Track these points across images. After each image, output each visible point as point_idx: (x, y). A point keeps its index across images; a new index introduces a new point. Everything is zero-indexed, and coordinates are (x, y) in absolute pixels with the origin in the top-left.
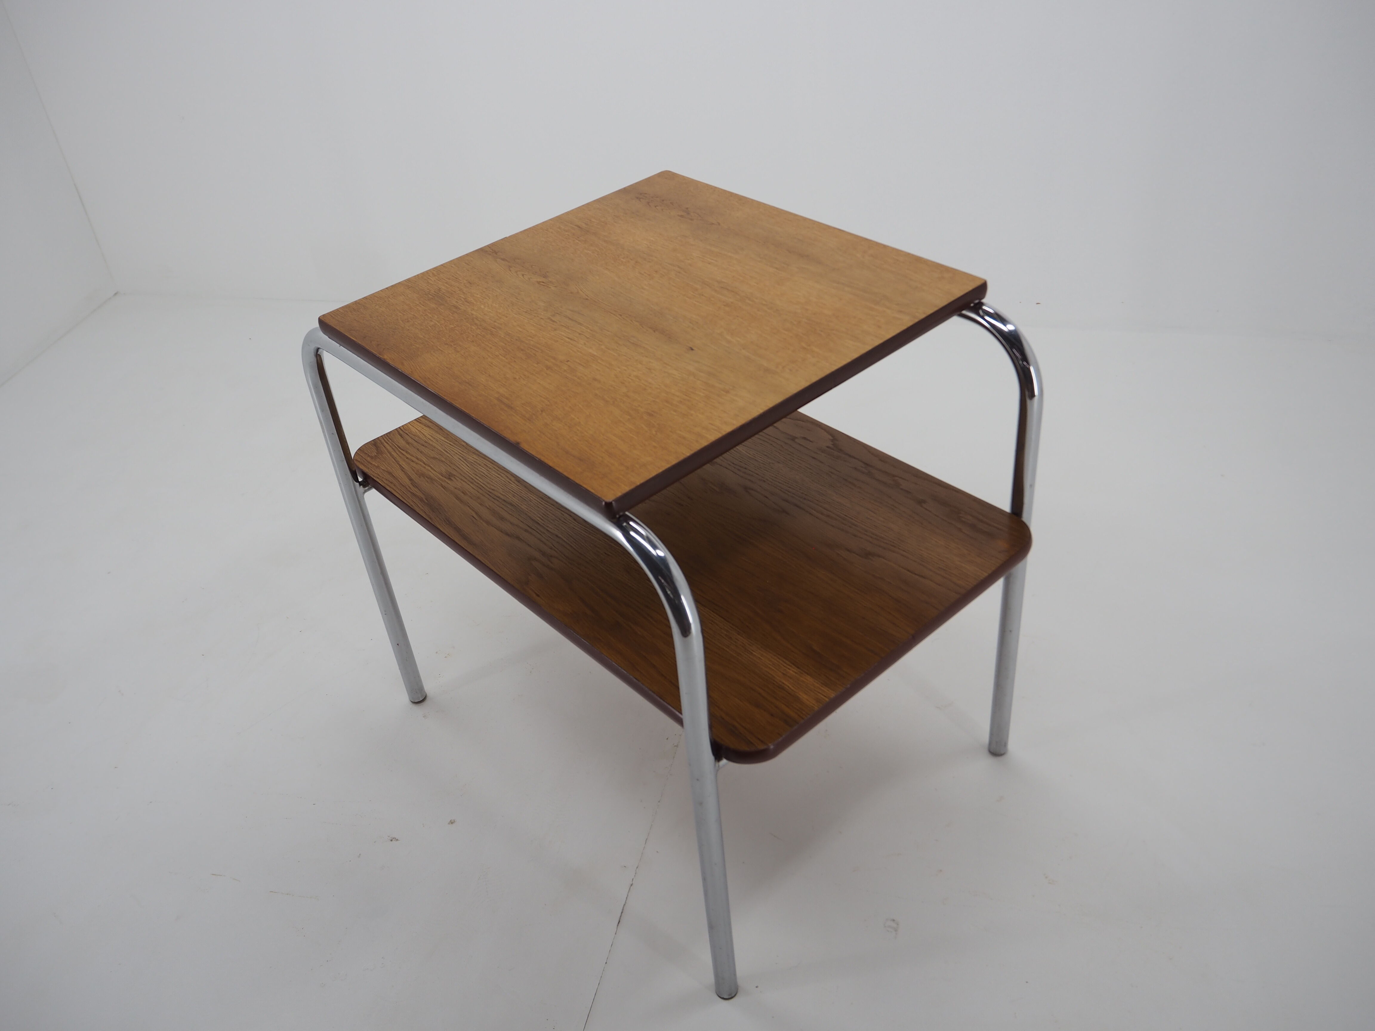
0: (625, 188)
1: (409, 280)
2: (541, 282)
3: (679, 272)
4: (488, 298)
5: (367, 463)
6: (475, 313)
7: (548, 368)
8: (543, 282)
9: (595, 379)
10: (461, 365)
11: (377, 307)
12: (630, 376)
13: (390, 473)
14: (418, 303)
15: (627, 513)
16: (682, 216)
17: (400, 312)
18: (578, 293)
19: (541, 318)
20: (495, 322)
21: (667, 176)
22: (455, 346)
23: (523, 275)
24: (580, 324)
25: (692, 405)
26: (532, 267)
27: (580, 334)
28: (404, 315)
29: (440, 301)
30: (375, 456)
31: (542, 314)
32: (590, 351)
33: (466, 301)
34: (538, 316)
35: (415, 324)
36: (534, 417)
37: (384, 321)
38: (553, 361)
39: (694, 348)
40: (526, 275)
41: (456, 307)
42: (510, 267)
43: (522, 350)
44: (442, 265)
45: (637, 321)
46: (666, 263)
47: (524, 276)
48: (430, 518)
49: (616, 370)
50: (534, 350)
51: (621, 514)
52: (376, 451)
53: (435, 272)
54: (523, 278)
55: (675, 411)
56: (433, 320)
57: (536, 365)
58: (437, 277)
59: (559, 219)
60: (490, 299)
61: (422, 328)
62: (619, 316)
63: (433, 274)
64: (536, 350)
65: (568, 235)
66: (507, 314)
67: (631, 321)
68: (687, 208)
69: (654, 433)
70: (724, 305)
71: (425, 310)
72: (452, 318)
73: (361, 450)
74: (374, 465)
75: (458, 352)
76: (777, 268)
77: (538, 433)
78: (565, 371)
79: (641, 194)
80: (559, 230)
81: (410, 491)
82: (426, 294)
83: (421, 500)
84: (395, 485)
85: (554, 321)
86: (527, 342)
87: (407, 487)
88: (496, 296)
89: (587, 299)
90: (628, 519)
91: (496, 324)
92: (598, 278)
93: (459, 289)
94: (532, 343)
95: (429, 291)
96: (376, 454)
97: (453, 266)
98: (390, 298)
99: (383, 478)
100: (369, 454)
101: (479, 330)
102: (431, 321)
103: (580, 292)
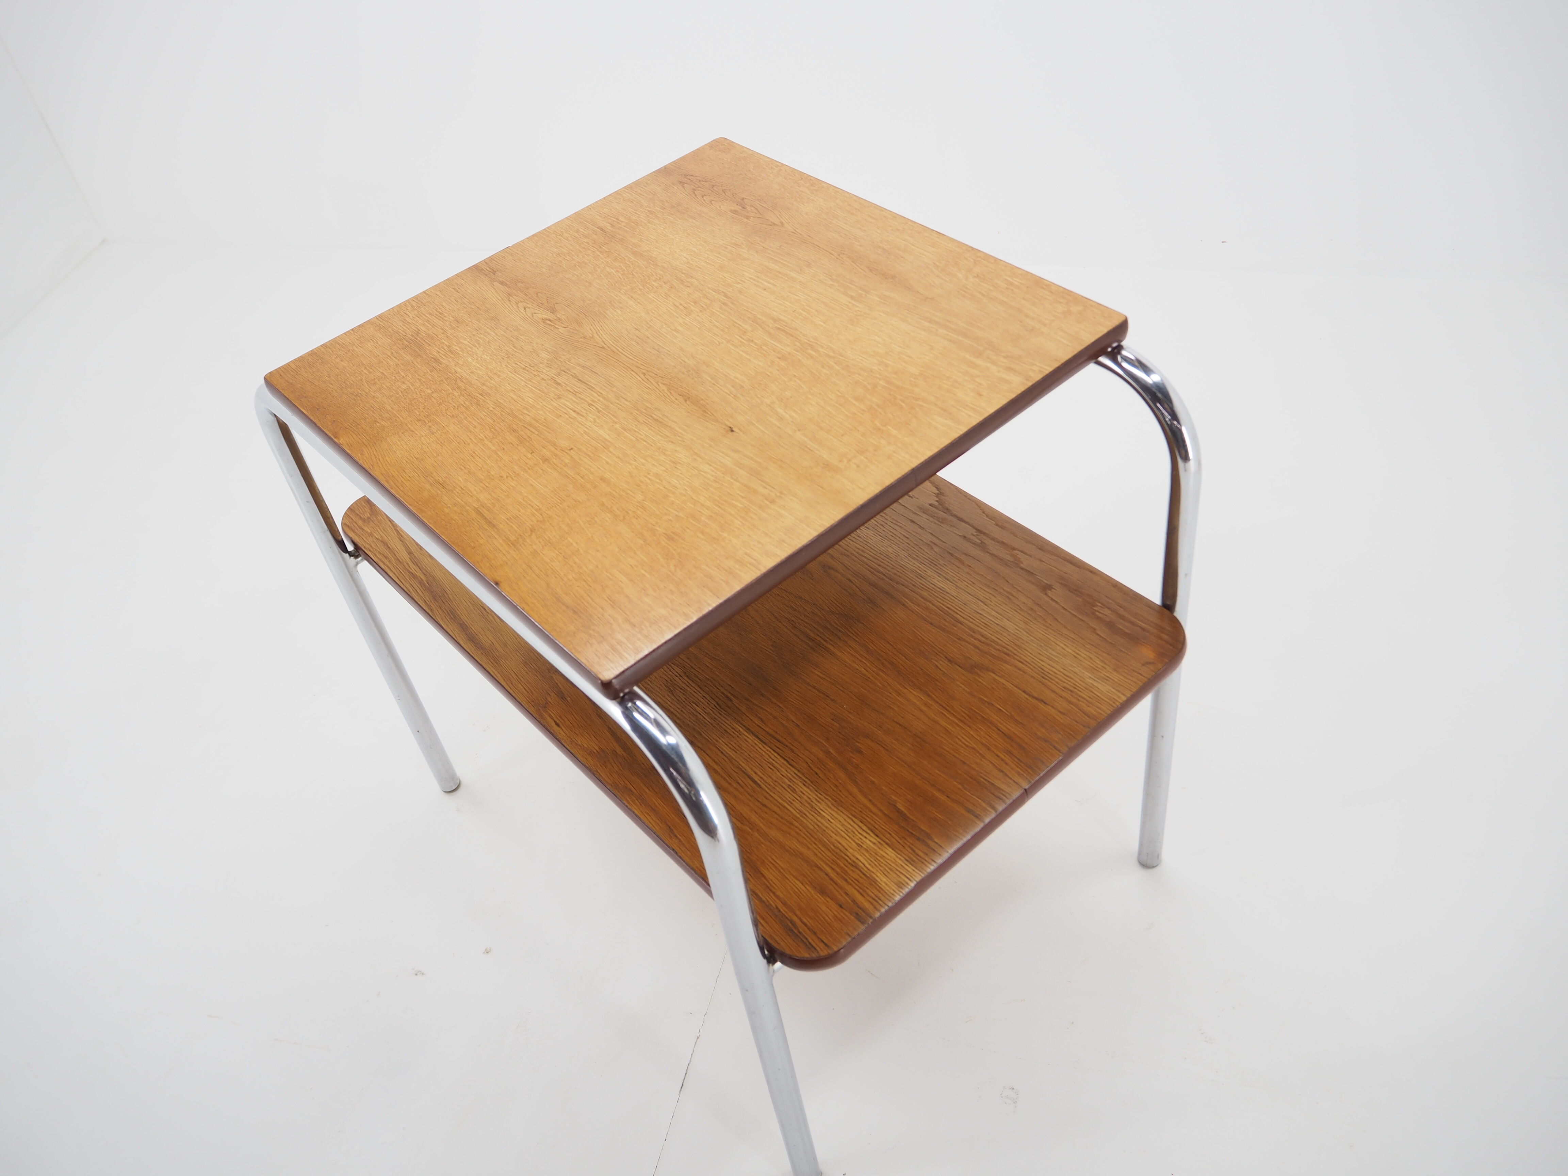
0: (665, 167)
1: (380, 317)
2: (547, 320)
3: (724, 304)
4: (477, 346)
5: (358, 528)
6: (459, 370)
7: (546, 460)
8: (550, 320)
9: (603, 479)
10: (435, 455)
11: (338, 360)
12: (649, 474)
13: (385, 544)
14: (389, 354)
15: (636, 689)
16: (735, 212)
17: (366, 369)
18: (593, 337)
19: (543, 379)
20: (484, 384)
21: (721, 145)
22: (430, 424)
23: (525, 309)
24: (591, 388)
25: (726, 522)
26: (537, 295)
27: (590, 405)
28: (370, 372)
29: (418, 350)
30: (369, 518)
31: (544, 371)
32: (601, 432)
33: (450, 351)
34: (539, 376)
35: (383, 387)
36: (520, 540)
37: (344, 382)
38: (552, 449)
39: (734, 429)
40: (529, 308)
41: (436, 360)
42: (510, 295)
43: (514, 431)
44: (424, 292)
45: (664, 384)
46: (709, 288)
47: (527, 309)
48: (431, 610)
49: (631, 464)
50: (529, 430)
51: (627, 690)
52: (369, 511)
53: (414, 304)
54: (525, 314)
55: (703, 533)
56: (406, 382)
57: (529, 456)
58: (416, 312)
59: (578, 217)
60: (480, 347)
61: (392, 394)
62: (642, 376)
63: (412, 306)
64: (531, 431)
65: (588, 243)
66: (500, 371)
67: (657, 383)
68: (743, 199)
69: (672, 568)
70: (779, 358)
71: (397, 365)
72: (430, 378)
73: (351, 509)
74: (367, 532)
75: (433, 434)
76: (852, 297)
77: (524, 566)
78: (566, 465)
79: (686, 176)
80: (576, 234)
81: (408, 571)
82: (400, 340)
83: (421, 582)
84: (390, 561)
85: (558, 384)
86: (522, 417)
87: (405, 564)
88: (489, 342)
89: (603, 348)
90: (634, 696)
91: (484, 387)
92: (619, 312)
93: (442, 331)
94: (528, 419)
95: (405, 334)
96: (369, 515)
97: (438, 293)
98: (354, 345)
99: (376, 550)
100: (361, 516)
101: (462, 398)
102: (404, 383)
103: (595, 335)
